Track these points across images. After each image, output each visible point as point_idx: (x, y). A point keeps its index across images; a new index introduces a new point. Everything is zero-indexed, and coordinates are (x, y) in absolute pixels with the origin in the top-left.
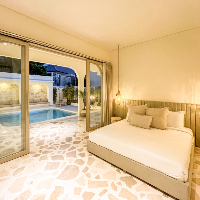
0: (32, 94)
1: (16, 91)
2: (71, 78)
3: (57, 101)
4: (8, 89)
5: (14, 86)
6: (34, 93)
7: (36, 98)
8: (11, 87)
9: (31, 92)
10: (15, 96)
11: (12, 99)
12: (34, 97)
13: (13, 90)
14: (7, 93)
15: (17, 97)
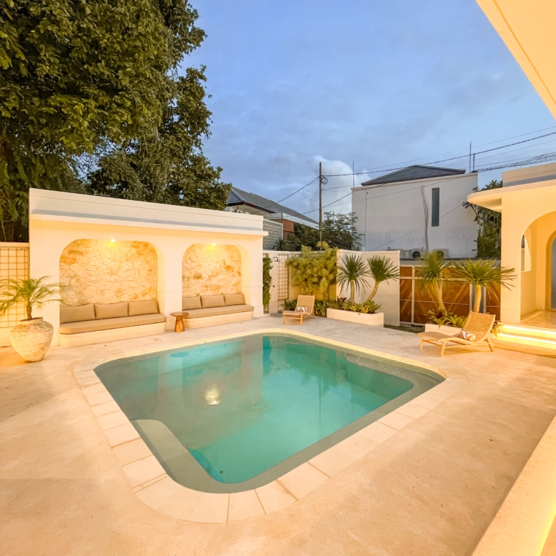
0: (198, 277)
1: (149, 268)
2: (282, 224)
3: (270, 301)
4: (124, 259)
5: (141, 247)
6: (204, 275)
7: (209, 293)
8: (132, 252)
9: (194, 271)
10: (144, 286)
11: (135, 294)
12: (202, 286)
13: (137, 264)
14: (120, 273)
15: (150, 289)
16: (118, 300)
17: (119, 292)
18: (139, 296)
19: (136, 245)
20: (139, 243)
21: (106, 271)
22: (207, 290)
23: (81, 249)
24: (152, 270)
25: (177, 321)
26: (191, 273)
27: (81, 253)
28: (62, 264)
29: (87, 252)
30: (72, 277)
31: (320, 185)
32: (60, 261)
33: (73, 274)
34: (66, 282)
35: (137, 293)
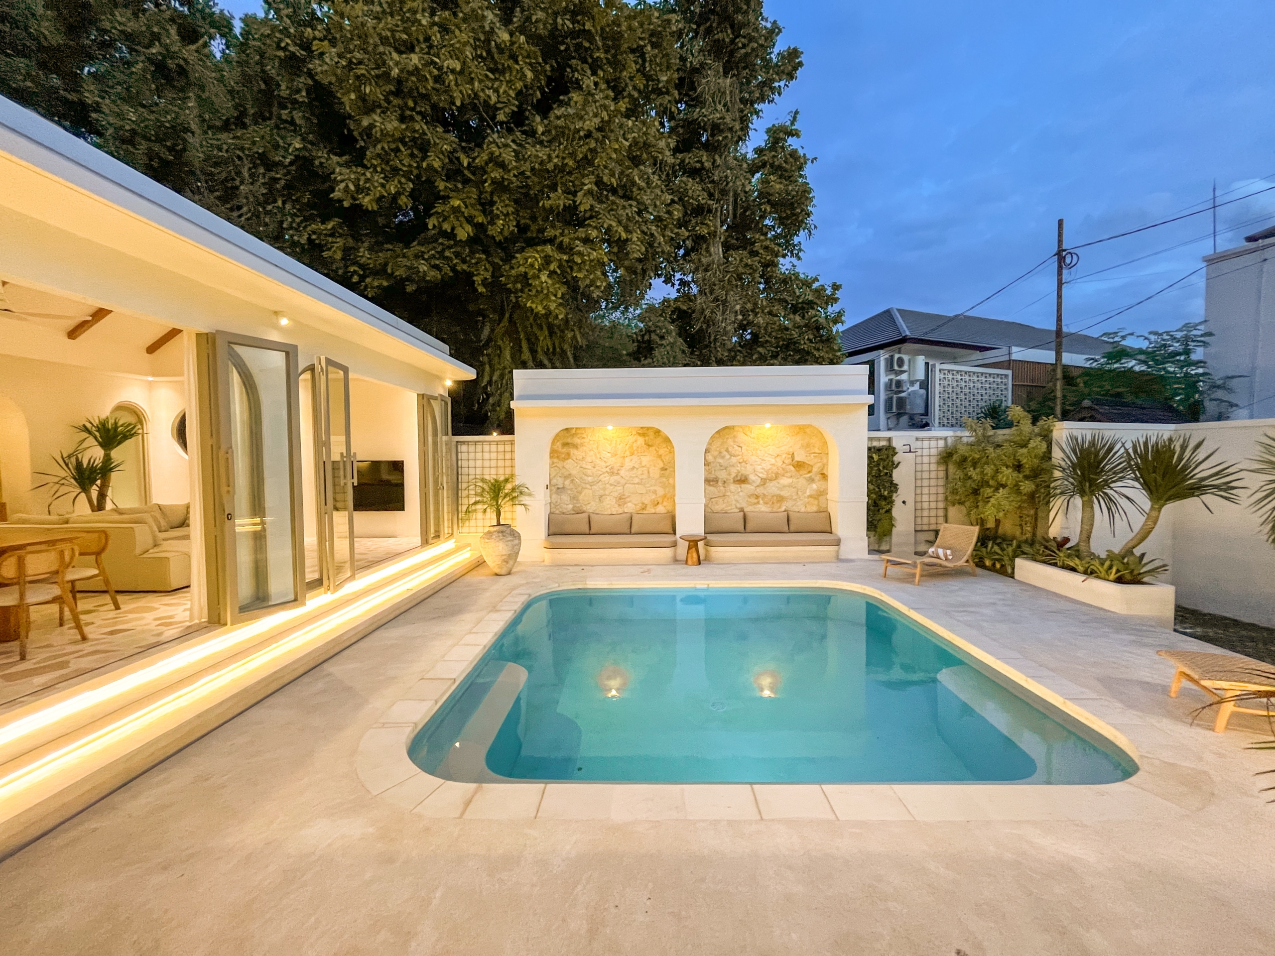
0: (742, 480)
1: (661, 465)
2: (1009, 372)
3: (894, 530)
4: (628, 453)
5: (651, 434)
6: (752, 477)
7: (762, 508)
8: (639, 443)
9: (734, 472)
10: (655, 492)
11: (643, 503)
12: (749, 497)
13: (646, 460)
14: (622, 473)
15: (665, 496)
16: (620, 511)
17: (621, 500)
18: (648, 507)
19: (644, 432)
20: (648, 428)
21: (604, 470)
22: (758, 503)
23: (576, 440)
24: (668, 470)
25: (689, 548)
26: (729, 474)
27: (576, 446)
28: (556, 460)
29: (582, 445)
30: (566, 477)
31: (1060, 274)
32: (551, 457)
33: (567, 473)
34: (559, 482)
35: (646, 502)
